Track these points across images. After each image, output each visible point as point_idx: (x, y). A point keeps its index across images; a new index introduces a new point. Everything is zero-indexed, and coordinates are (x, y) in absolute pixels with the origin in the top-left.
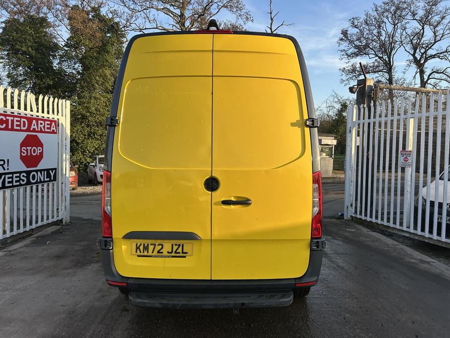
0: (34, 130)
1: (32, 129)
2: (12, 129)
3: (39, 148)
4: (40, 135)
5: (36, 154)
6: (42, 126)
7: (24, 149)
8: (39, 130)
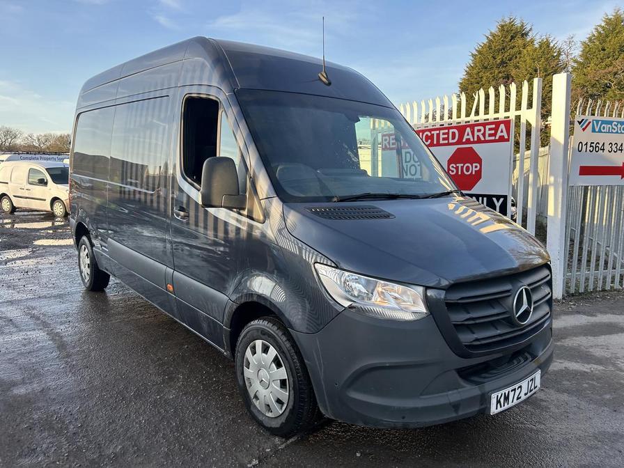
0: (468, 141)
1: (464, 140)
2: (438, 144)
3: (474, 165)
4: (476, 147)
5: (469, 173)
6: (480, 134)
7: (453, 167)
8: (476, 139)
